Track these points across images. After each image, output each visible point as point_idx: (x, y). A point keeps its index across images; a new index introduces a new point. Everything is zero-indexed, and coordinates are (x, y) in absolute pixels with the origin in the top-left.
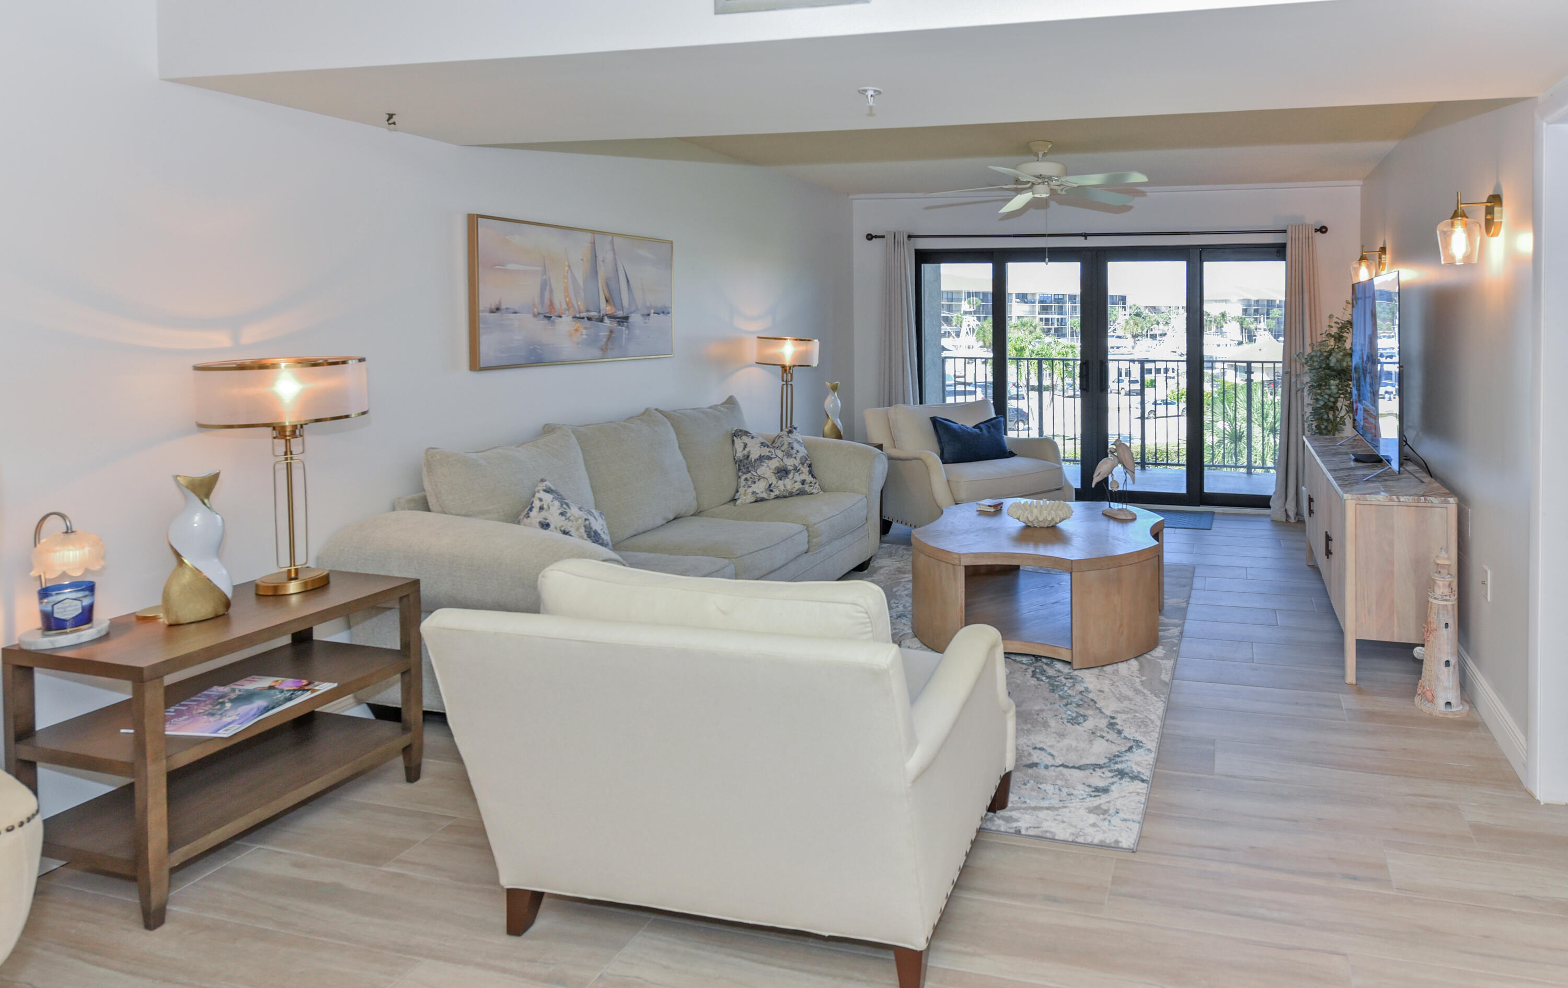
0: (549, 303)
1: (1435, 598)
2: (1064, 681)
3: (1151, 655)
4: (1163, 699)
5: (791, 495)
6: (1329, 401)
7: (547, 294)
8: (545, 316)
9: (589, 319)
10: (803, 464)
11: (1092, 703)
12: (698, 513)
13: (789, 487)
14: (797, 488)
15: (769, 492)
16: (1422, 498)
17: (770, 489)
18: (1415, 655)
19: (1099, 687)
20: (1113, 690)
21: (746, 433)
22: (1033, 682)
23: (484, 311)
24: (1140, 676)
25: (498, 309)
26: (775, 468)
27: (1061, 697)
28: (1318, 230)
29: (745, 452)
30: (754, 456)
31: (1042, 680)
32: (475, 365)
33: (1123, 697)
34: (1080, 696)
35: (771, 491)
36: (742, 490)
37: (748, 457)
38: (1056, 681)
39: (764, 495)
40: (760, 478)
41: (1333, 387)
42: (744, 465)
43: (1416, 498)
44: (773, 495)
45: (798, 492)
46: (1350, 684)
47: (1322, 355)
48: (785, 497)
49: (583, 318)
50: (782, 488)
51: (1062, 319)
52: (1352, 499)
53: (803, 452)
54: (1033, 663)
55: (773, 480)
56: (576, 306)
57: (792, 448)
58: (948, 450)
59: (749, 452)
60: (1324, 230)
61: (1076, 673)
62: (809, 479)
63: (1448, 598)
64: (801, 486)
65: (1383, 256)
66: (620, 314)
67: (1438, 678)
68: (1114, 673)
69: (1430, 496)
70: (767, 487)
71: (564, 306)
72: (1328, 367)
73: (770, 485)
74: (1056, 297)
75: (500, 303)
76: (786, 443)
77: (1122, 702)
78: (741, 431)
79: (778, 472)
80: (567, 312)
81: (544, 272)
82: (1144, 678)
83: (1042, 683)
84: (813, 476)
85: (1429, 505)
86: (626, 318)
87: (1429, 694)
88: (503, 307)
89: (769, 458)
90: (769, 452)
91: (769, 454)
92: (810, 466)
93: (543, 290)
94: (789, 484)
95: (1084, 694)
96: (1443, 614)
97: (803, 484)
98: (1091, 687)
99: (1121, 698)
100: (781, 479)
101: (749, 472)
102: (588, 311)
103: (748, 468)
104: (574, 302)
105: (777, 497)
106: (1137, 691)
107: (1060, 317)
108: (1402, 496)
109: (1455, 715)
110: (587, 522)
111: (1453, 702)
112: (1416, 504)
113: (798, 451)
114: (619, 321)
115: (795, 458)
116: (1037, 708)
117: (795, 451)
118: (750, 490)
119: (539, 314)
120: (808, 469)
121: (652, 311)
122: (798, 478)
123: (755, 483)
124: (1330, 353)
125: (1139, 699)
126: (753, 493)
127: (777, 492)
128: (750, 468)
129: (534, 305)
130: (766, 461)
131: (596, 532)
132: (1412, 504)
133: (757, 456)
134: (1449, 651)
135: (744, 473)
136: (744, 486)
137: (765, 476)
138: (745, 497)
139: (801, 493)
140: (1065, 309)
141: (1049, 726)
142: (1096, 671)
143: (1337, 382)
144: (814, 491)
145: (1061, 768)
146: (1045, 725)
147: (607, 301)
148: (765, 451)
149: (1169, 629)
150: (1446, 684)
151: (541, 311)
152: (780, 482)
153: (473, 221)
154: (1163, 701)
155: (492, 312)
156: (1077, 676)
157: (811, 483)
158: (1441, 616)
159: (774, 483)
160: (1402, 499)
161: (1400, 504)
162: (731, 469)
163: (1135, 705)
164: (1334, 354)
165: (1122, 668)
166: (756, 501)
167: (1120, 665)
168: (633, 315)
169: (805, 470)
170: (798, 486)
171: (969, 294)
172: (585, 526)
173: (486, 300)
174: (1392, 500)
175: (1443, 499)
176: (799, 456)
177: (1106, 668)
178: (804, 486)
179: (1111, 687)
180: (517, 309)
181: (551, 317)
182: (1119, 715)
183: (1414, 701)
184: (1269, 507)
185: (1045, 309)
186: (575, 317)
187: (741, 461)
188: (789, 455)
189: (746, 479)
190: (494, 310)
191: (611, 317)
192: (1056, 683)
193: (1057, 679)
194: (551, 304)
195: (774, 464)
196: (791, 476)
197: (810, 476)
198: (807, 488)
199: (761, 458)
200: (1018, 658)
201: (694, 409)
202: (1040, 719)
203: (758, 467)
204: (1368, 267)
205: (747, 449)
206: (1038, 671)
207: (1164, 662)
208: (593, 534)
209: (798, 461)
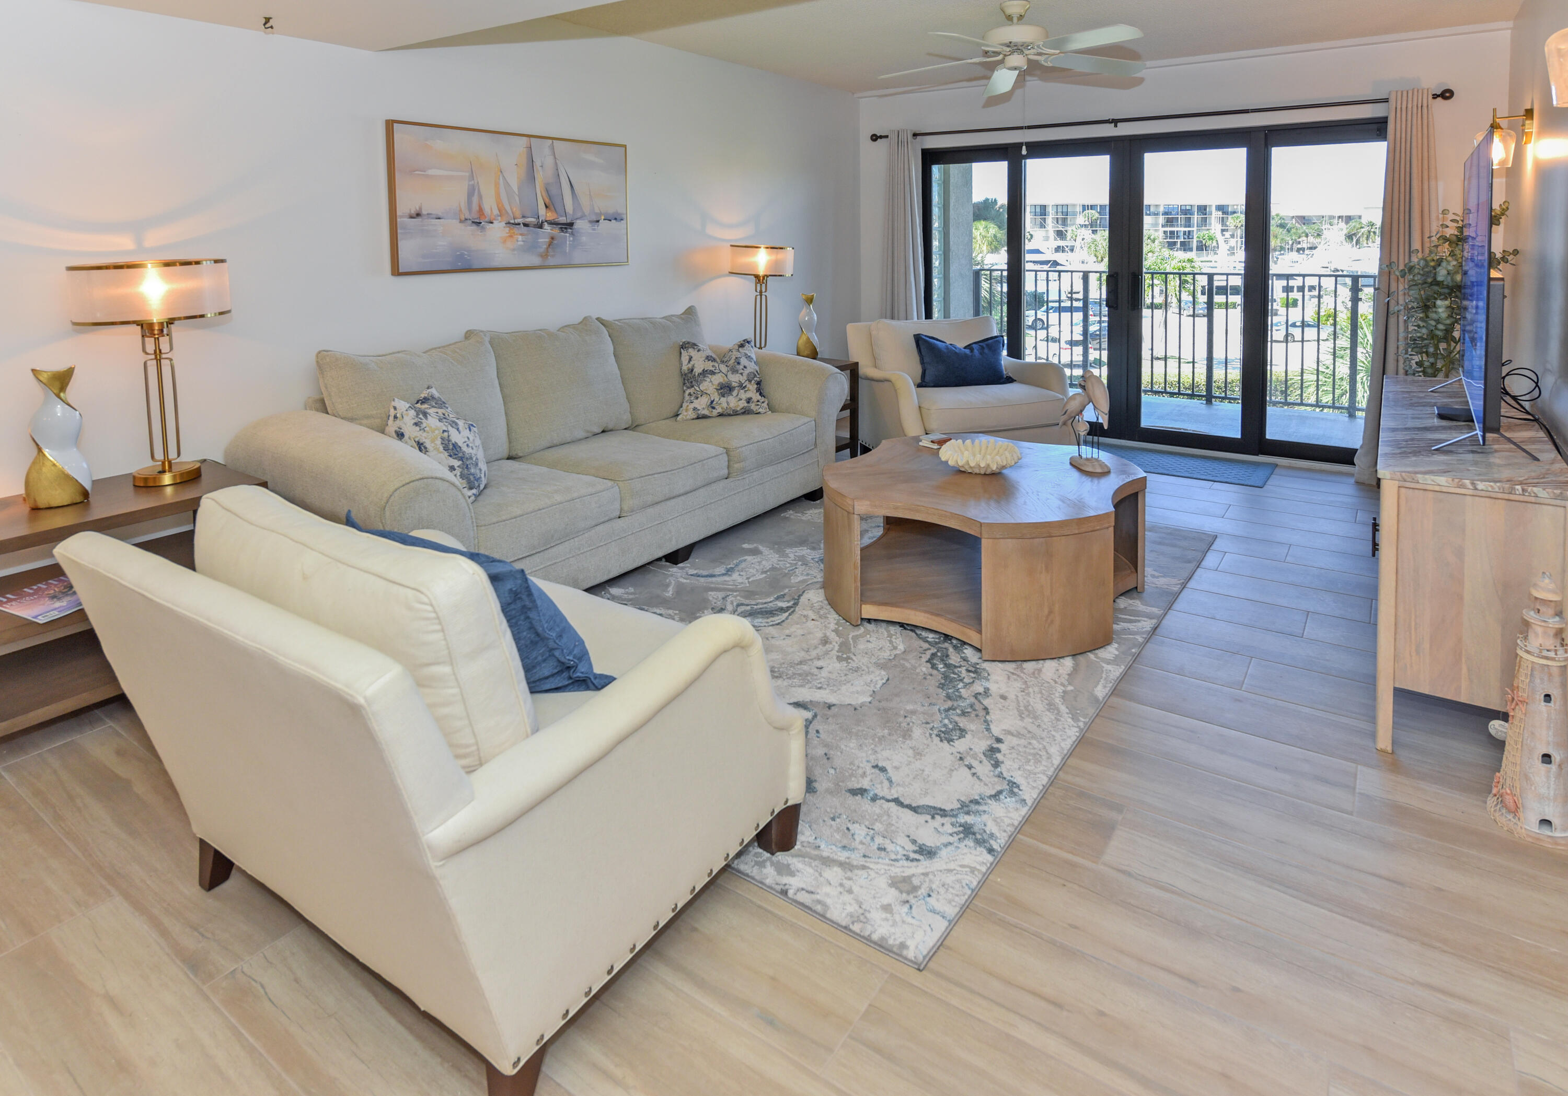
0: (478, 208)
1: (1528, 652)
2: (964, 673)
3: (1096, 655)
4: (1081, 724)
5: (735, 413)
6: (1436, 329)
7: (475, 200)
8: (473, 222)
9: (526, 225)
10: (750, 381)
11: (982, 713)
12: (633, 427)
13: (732, 405)
14: (742, 406)
15: (711, 409)
16: (1519, 487)
17: (712, 405)
18: (1492, 732)
19: (1003, 691)
20: (1020, 699)
21: (694, 345)
22: (924, 669)
23: (401, 217)
24: (1066, 683)
25: (418, 215)
26: (719, 384)
27: (949, 697)
28: (1438, 96)
29: (690, 366)
30: (698, 370)
31: (937, 669)
32: (396, 271)
33: (1029, 711)
34: (973, 700)
35: (714, 408)
36: (685, 405)
37: (692, 370)
38: (954, 673)
39: (706, 412)
40: (703, 393)
41: (1440, 310)
42: (689, 379)
43: (1507, 486)
44: (715, 412)
45: (743, 410)
46: (1383, 751)
47: (1427, 265)
48: (729, 415)
49: (519, 224)
50: (725, 405)
51: (1189, 232)
52: (1391, 479)
53: (752, 367)
54: (939, 643)
55: (715, 396)
56: (510, 212)
57: (739, 363)
58: (931, 372)
59: (693, 366)
60: (1448, 95)
61: (986, 665)
62: (756, 397)
63: (1552, 654)
64: (746, 405)
65: (1528, 122)
66: (563, 220)
67: (1527, 778)
68: (1034, 673)
69: (1536, 485)
70: (709, 403)
71: (496, 212)
72: (1436, 283)
73: (712, 402)
74: (1183, 208)
75: (420, 208)
76: (734, 358)
77: (1022, 719)
78: (688, 343)
79: (721, 388)
80: (499, 218)
81: (472, 177)
82: (1070, 688)
83: (935, 672)
84: (761, 394)
85: (1533, 499)
86: (571, 225)
87: (1509, 800)
88: (424, 212)
89: (713, 373)
90: (713, 366)
91: (713, 369)
92: (758, 383)
93: (470, 194)
94: (733, 402)
95: (980, 697)
96: (1542, 679)
97: (748, 402)
98: (993, 688)
99: (1025, 712)
100: (723, 396)
101: (693, 386)
102: (524, 217)
103: (692, 382)
104: (508, 208)
105: (721, 415)
106: (1051, 706)
107: (1187, 229)
108: (1482, 481)
109: (1556, 844)
110: (446, 434)
111: (1556, 821)
112: (1506, 496)
113: (745, 367)
114: (561, 228)
115: (742, 374)
116: (910, 707)
117: (741, 367)
118: (692, 406)
119: (466, 219)
120: (756, 386)
121: (603, 217)
122: (744, 395)
123: (697, 398)
124: (1439, 262)
125: (1048, 717)
126: (695, 409)
127: (719, 410)
128: (694, 383)
129: (461, 210)
130: (710, 376)
131: (455, 445)
132: (1500, 495)
133: (700, 371)
134: (1550, 739)
135: (688, 388)
136: (687, 402)
137: (708, 392)
138: (687, 413)
139: (746, 412)
140: (1194, 221)
141: (910, 736)
142: (1011, 667)
143: (1447, 303)
144: (761, 410)
145: (892, 804)
146: (907, 734)
147: (546, 207)
148: (709, 366)
149: (1139, 621)
150: (1543, 791)
151: (468, 216)
152: (723, 400)
153: (390, 125)
154: (1078, 727)
155: (411, 217)
156: (984, 669)
157: (758, 401)
158: (1538, 681)
159: (716, 399)
160: (1481, 486)
161: (1475, 492)
162: (676, 381)
163: (1039, 726)
164: (1444, 264)
165: (1049, 668)
166: (698, 418)
167: (1048, 663)
168: (578, 221)
169: (753, 387)
170: (743, 404)
171: (1085, 208)
172: (442, 439)
173: (404, 206)
174: (1463, 486)
175: (1558, 492)
176: (746, 372)
177: (1025, 665)
178: (749, 405)
179: (1019, 694)
180: (440, 214)
181: (480, 223)
182: (1010, 737)
183: (1486, 803)
184: (1352, 463)
185: (1170, 222)
186: (509, 223)
187: (685, 375)
188: (734, 371)
189: (690, 394)
190: (415, 216)
191: (551, 223)
192: (952, 675)
193: (956, 671)
194: (481, 210)
195: (718, 379)
196: (735, 393)
197: (758, 394)
198: (753, 406)
199: (704, 373)
200: (924, 634)
201: (642, 319)
202: (904, 725)
203: (701, 382)
204: (1504, 140)
205: (692, 363)
206: (939, 654)
207: (1109, 667)
208: (451, 447)
209: (745, 378)
